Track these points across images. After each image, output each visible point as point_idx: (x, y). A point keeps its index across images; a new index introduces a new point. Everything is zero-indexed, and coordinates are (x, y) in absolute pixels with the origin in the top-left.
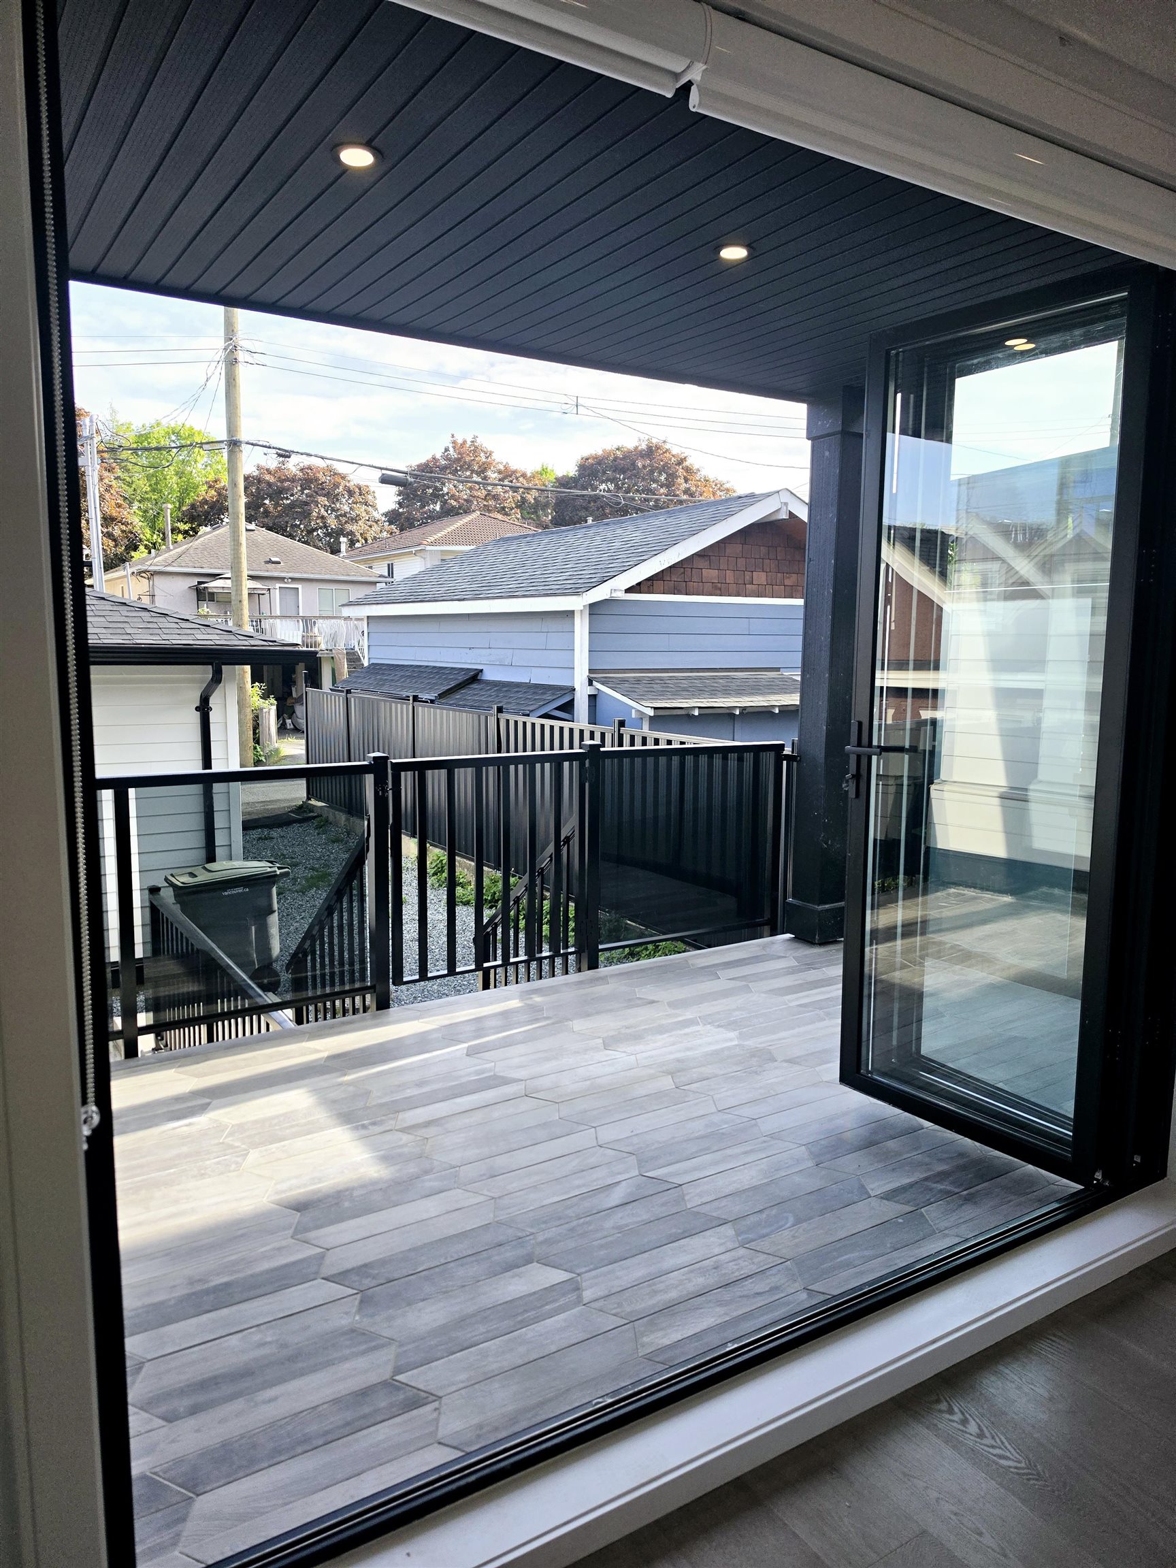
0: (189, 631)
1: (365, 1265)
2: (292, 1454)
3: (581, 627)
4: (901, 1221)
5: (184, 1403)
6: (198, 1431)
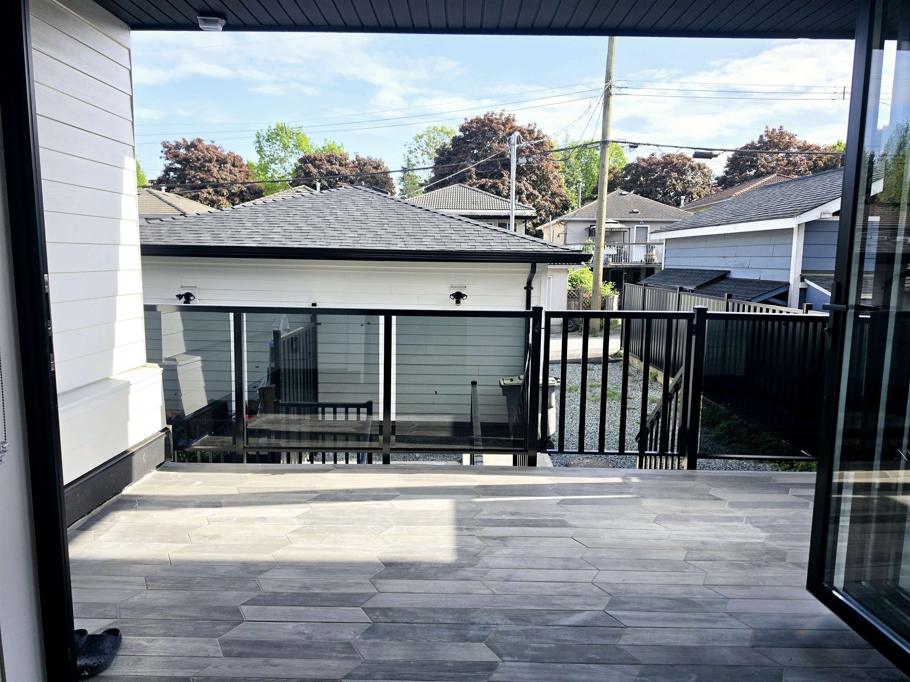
1: (389, 609)
3: (798, 240)
5: (238, 649)
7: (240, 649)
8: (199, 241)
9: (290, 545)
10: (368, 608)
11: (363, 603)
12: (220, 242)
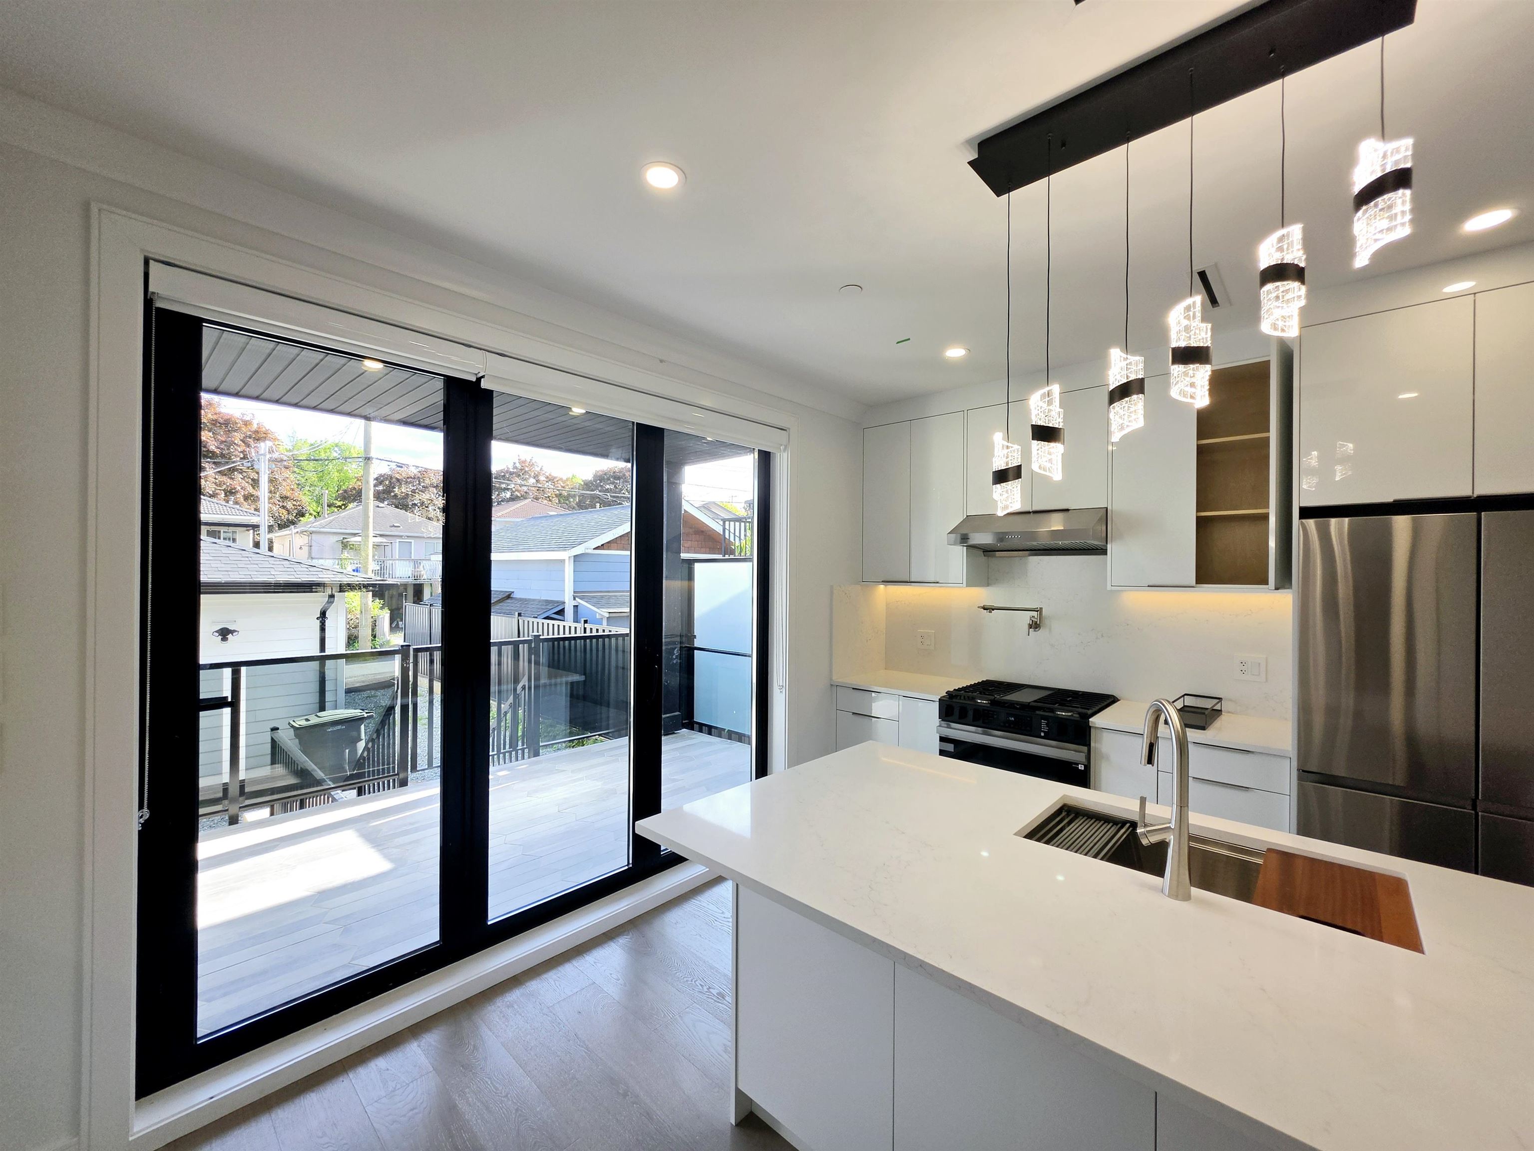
0: (314, 573)
3: (569, 569)
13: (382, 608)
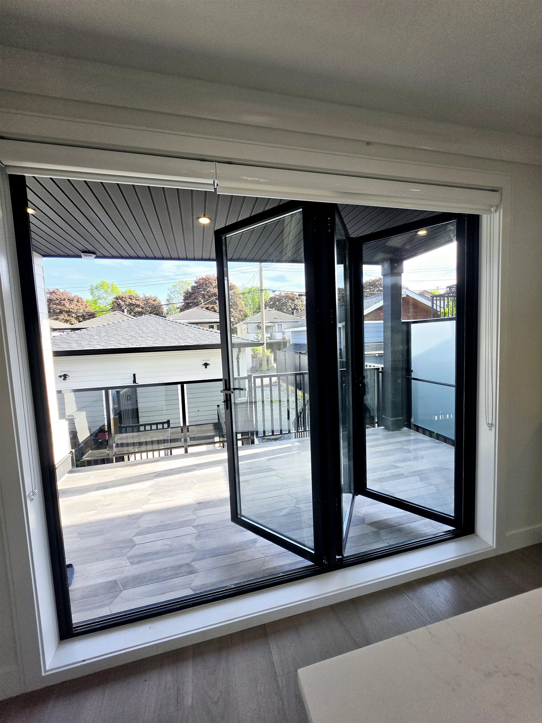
1: (205, 524)
2: (152, 582)
4: (370, 534)
5: (136, 560)
6: (135, 569)
7: (138, 559)
8: (70, 348)
9: (149, 502)
10: (195, 526)
11: (192, 524)
12: (83, 347)
13: (271, 352)
